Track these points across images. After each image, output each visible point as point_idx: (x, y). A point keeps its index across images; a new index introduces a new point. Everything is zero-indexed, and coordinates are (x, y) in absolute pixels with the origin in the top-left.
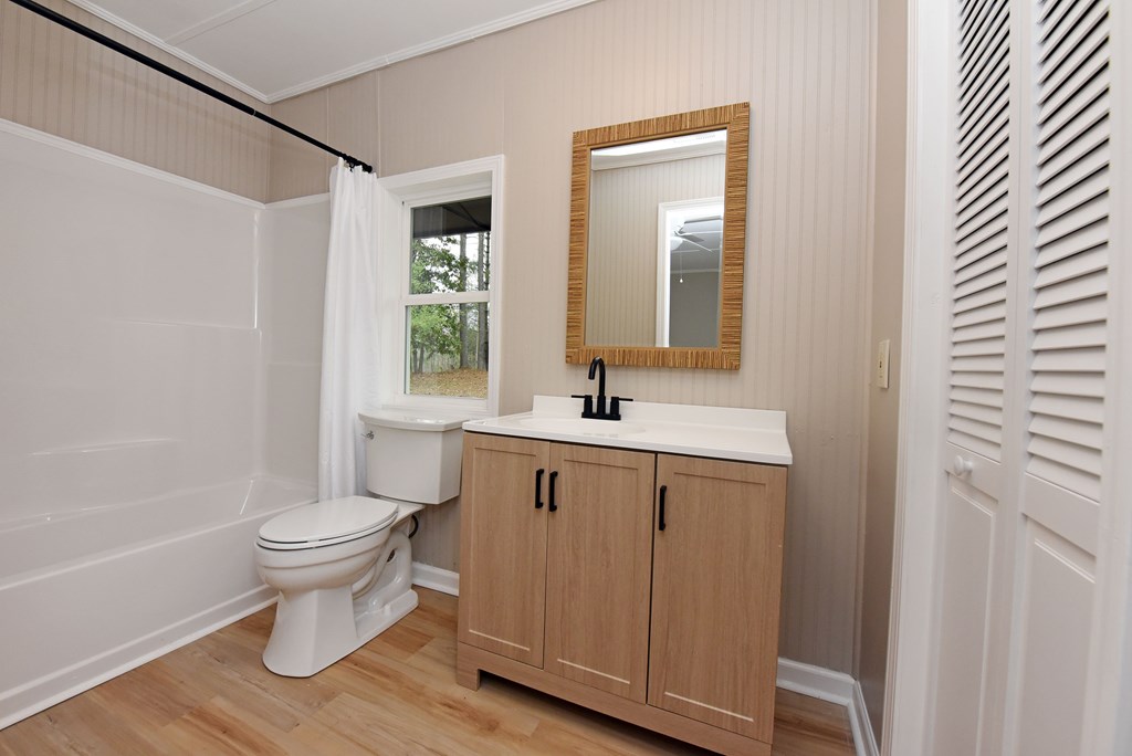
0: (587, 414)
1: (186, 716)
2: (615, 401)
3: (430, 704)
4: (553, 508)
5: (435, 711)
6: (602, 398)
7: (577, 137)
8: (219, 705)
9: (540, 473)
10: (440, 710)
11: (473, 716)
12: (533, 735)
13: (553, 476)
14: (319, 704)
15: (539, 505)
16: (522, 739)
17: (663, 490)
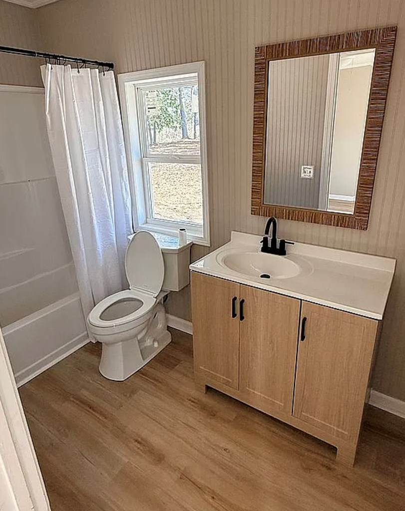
0: (265, 249)
1: (72, 399)
2: (283, 243)
3: (183, 400)
4: (242, 318)
5: (185, 403)
6: (274, 241)
7: (259, 49)
8: (86, 394)
9: (235, 299)
10: (188, 403)
11: (204, 408)
12: (234, 420)
13: (242, 302)
14: (130, 395)
15: (234, 315)
16: (229, 422)
17: (305, 319)
